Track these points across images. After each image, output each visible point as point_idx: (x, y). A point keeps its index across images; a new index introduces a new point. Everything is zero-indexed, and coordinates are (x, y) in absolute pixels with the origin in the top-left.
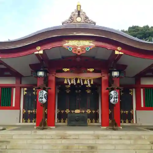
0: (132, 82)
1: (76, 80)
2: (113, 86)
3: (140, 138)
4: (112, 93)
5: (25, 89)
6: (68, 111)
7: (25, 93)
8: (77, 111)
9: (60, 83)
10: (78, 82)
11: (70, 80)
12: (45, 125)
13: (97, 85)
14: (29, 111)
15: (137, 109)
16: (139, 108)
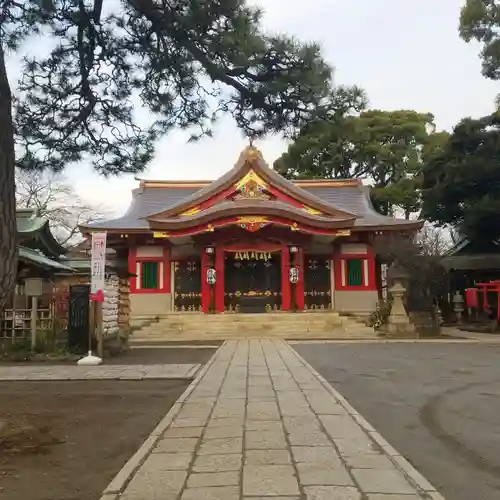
0: (329, 250)
1: (250, 254)
2: (294, 263)
3: (318, 318)
4: (292, 270)
5: (176, 263)
6: (238, 294)
7: (176, 269)
8: (252, 293)
9: (230, 259)
10: (253, 256)
11: (243, 254)
12: (214, 309)
13: (276, 259)
14: (183, 295)
15: (336, 289)
16: (339, 287)
